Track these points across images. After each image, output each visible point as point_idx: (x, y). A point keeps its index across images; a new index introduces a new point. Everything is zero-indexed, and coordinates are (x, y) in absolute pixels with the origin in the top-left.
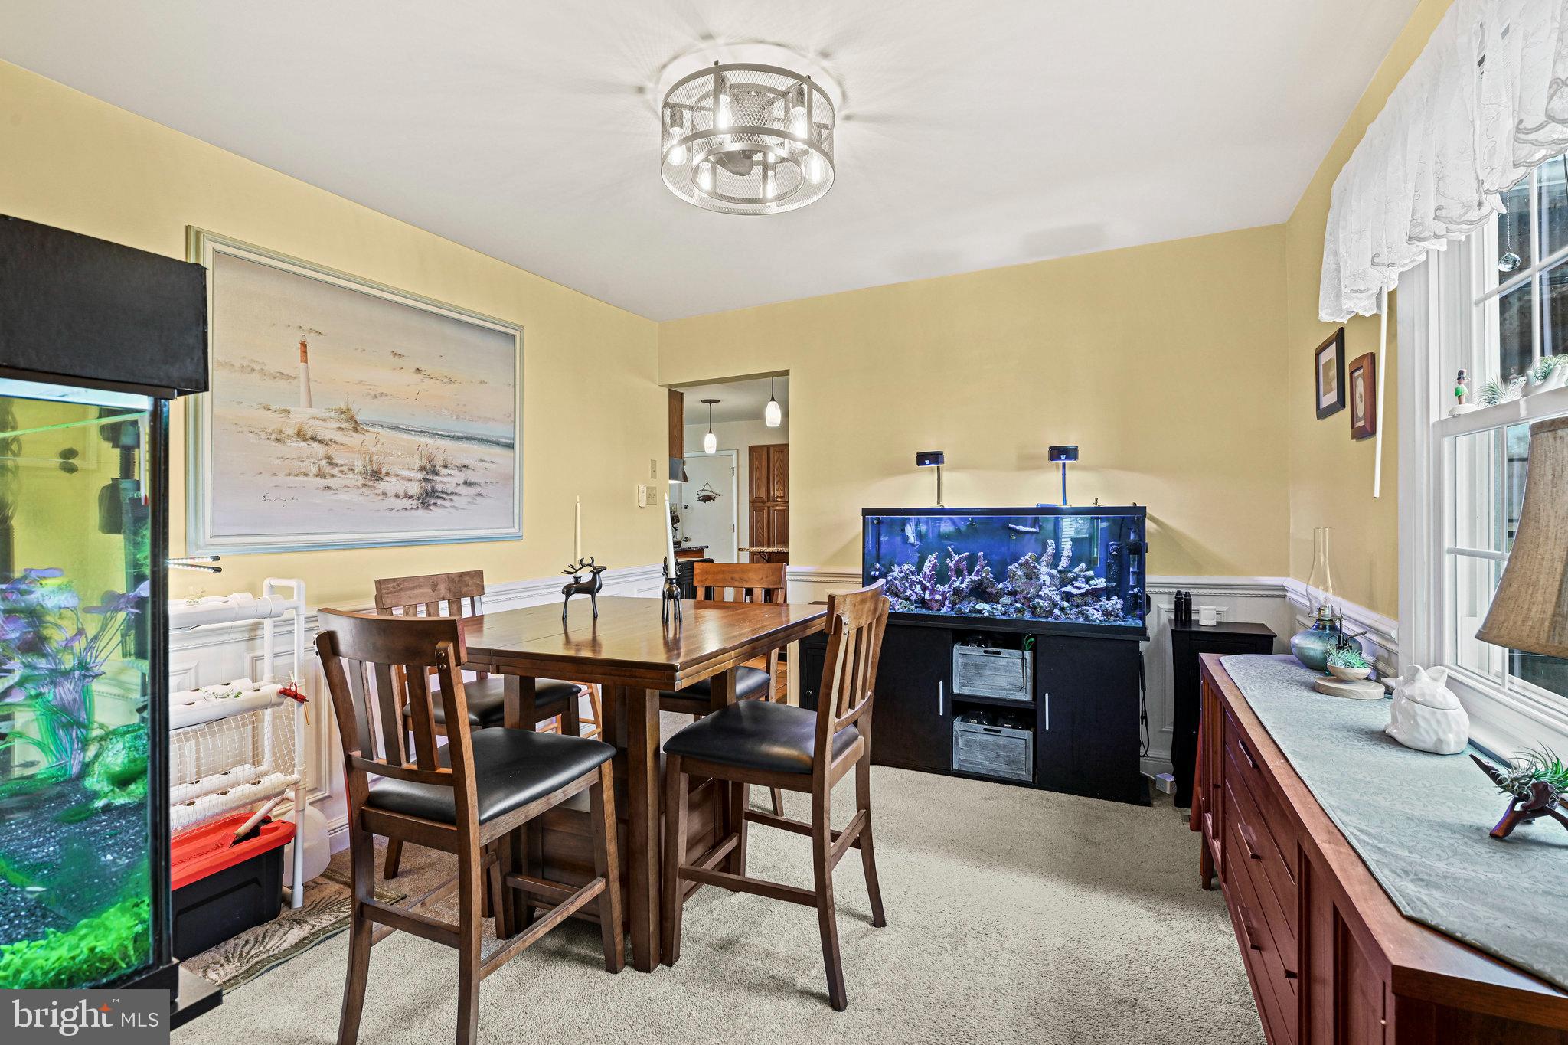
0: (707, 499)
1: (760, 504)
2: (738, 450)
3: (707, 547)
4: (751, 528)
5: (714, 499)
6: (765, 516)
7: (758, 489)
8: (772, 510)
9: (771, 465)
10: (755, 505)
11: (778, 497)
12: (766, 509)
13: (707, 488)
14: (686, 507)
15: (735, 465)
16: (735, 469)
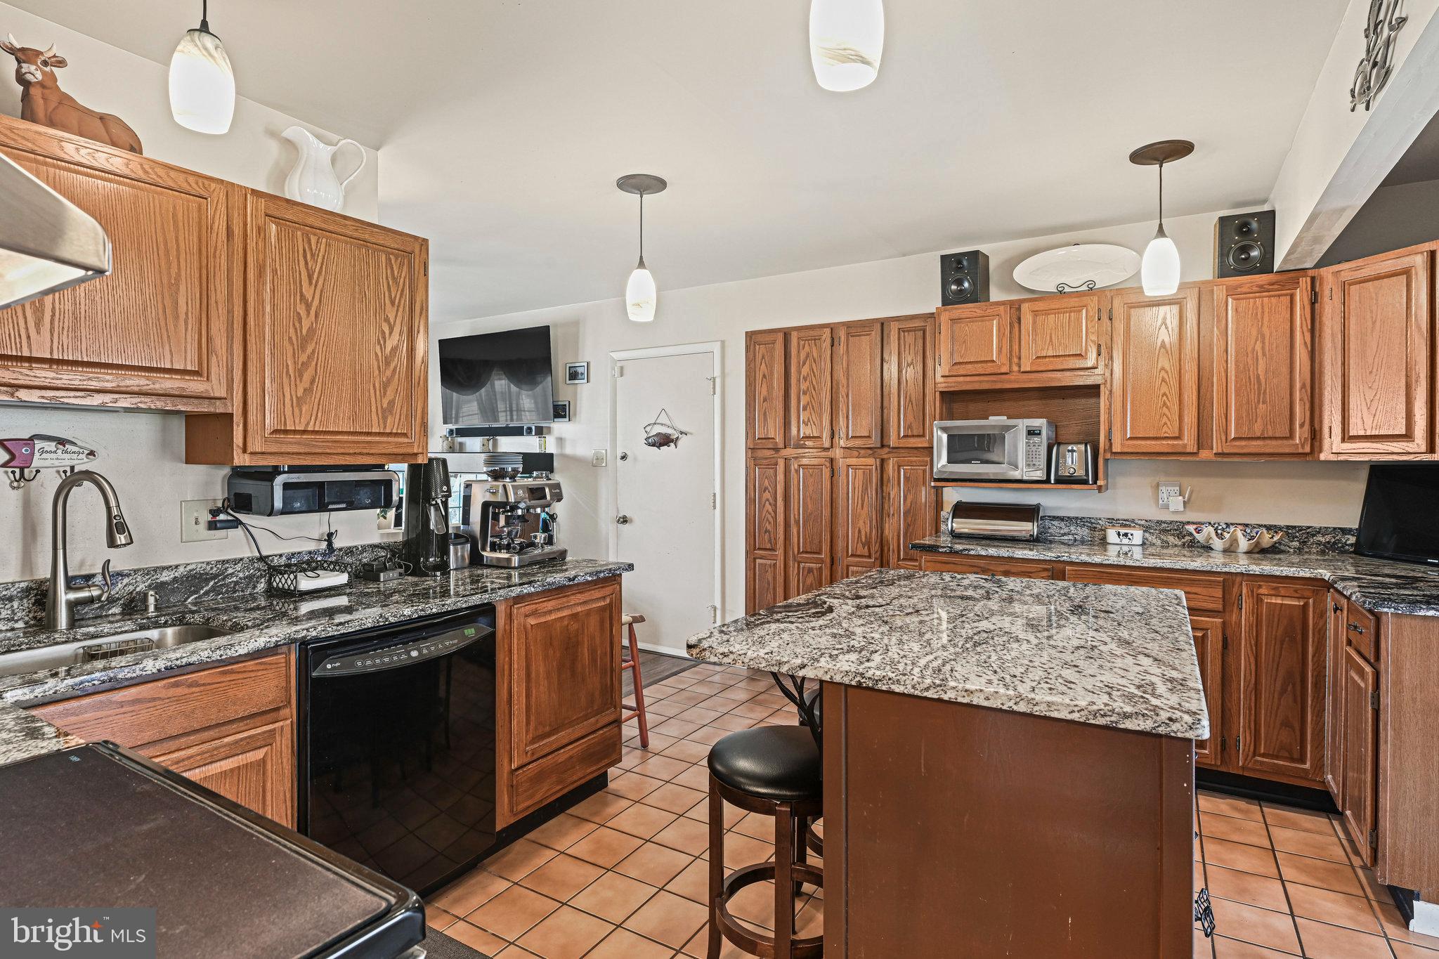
0: (664, 441)
1: (768, 453)
2: (723, 342)
3: (630, 567)
4: (750, 501)
5: (675, 441)
6: (780, 477)
7: (765, 419)
8: (794, 466)
9: (793, 369)
10: (760, 454)
11: (808, 438)
12: (781, 463)
13: (663, 419)
14: (624, 457)
15: (717, 373)
16: (718, 381)
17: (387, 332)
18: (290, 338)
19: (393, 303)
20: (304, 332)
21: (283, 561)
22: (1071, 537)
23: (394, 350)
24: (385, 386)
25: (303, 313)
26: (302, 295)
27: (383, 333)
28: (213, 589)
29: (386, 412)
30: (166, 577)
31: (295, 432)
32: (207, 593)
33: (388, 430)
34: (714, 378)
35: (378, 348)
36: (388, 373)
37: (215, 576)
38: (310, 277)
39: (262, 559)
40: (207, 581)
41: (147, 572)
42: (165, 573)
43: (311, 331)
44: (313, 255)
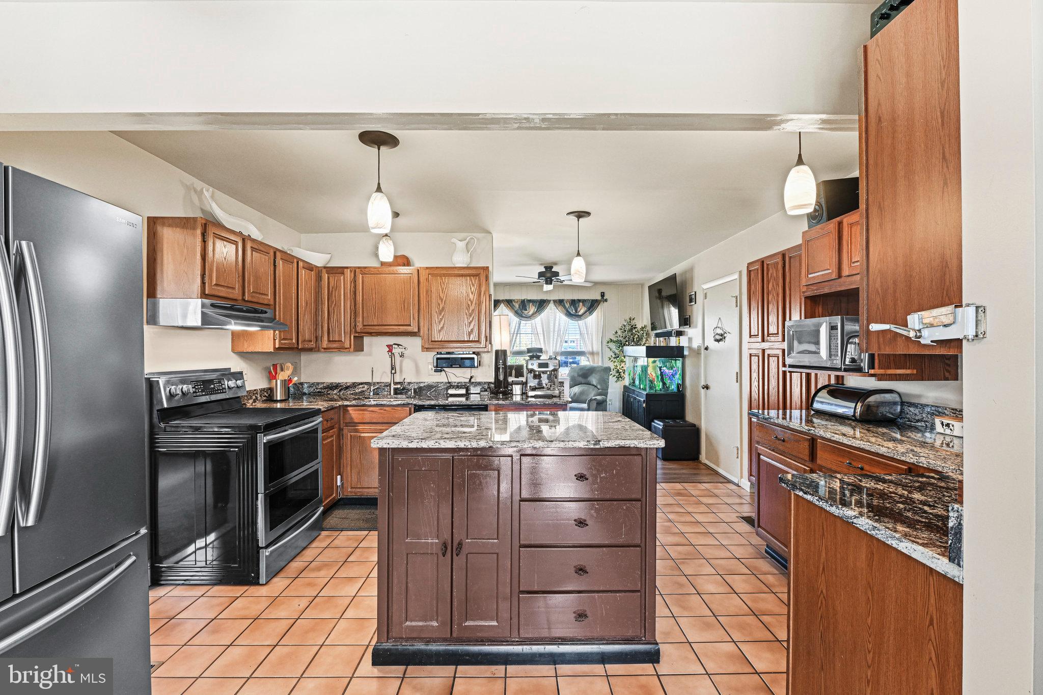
1: (755, 346)
2: (741, 272)
6: (761, 362)
10: (752, 346)
11: (772, 334)
12: (761, 352)
13: (720, 324)
14: (706, 348)
15: (738, 293)
16: (739, 298)
17: (470, 304)
18: (436, 311)
19: (472, 293)
20: (441, 309)
21: (456, 384)
22: (923, 424)
23: (473, 310)
24: (470, 323)
25: (440, 303)
26: (440, 297)
27: (469, 305)
28: (435, 390)
29: (470, 334)
30: (422, 385)
31: (438, 341)
32: (433, 391)
33: (471, 340)
34: (737, 297)
35: (467, 310)
36: (471, 319)
37: (436, 386)
38: (442, 290)
39: (449, 383)
40: (433, 388)
41: (417, 383)
42: (422, 384)
43: (443, 308)
44: (443, 283)
